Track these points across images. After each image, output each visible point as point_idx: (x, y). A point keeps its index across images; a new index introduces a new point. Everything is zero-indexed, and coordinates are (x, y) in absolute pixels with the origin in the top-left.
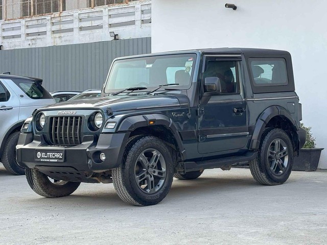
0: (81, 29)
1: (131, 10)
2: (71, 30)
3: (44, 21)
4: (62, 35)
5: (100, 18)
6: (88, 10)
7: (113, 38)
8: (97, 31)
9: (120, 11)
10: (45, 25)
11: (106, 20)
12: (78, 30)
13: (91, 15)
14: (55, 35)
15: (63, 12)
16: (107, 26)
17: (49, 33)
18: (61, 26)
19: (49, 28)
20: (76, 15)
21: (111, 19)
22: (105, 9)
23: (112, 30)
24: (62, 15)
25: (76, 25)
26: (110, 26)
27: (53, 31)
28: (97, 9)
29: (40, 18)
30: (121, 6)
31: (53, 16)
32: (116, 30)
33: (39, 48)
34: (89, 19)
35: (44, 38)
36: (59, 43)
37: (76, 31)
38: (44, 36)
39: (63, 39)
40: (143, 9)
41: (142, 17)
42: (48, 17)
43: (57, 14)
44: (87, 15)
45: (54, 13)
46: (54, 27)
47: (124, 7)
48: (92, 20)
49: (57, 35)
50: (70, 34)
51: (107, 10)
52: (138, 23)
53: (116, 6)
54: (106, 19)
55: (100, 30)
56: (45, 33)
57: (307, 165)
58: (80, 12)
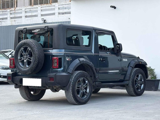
0: (26, 17)
1: (53, 7)
2: (21, 17)
3: (6, 12)
4: (16, 19)
5: (37, 11)
6: (30, 7)
7: (43, 22)
8: (35, 18)
9: (47, 8)
10: (7, 14)
11: (39, 13)
12: (24, 17)
13: (31, 9)
14: (12, 20)
15: (17, 8)
16: (40, 15)
17: (9, 19)
18: (16, 15)
19: (9, 16)
20: (23, 9)
21: (42, 12)
22: (39, 6)
23: (43, 17)
24: (16, 9)
25: (23, 15)
26: (42, 15)
27: (11, 18)
28: (35, 6)
29: (4, 10)
30: (48, 5)
31: (11, 10)
32: (45, 18)
33: (3, 26)
34: (30, 11)
35: (6, 21)
36: (14, 24)
37: (23, 18)
38: (6, 20)
39: (16, 22)
40: (59, 7)
41: (59, 11)
42: (9, 10)
43: (13, 9)
44: (29, 10)
45: (12, 8)
46: (12, 15)
47: (49, 6)
48: (32, 12)
49: (13, 20)
50: (20, 19)
51: (40, 7)
52: (57, 14)
53: (45, 5)
54: (39, 11)
55: (36, 17)
56: (6, 18)
57: (153, 88)
58: (25, 8)
